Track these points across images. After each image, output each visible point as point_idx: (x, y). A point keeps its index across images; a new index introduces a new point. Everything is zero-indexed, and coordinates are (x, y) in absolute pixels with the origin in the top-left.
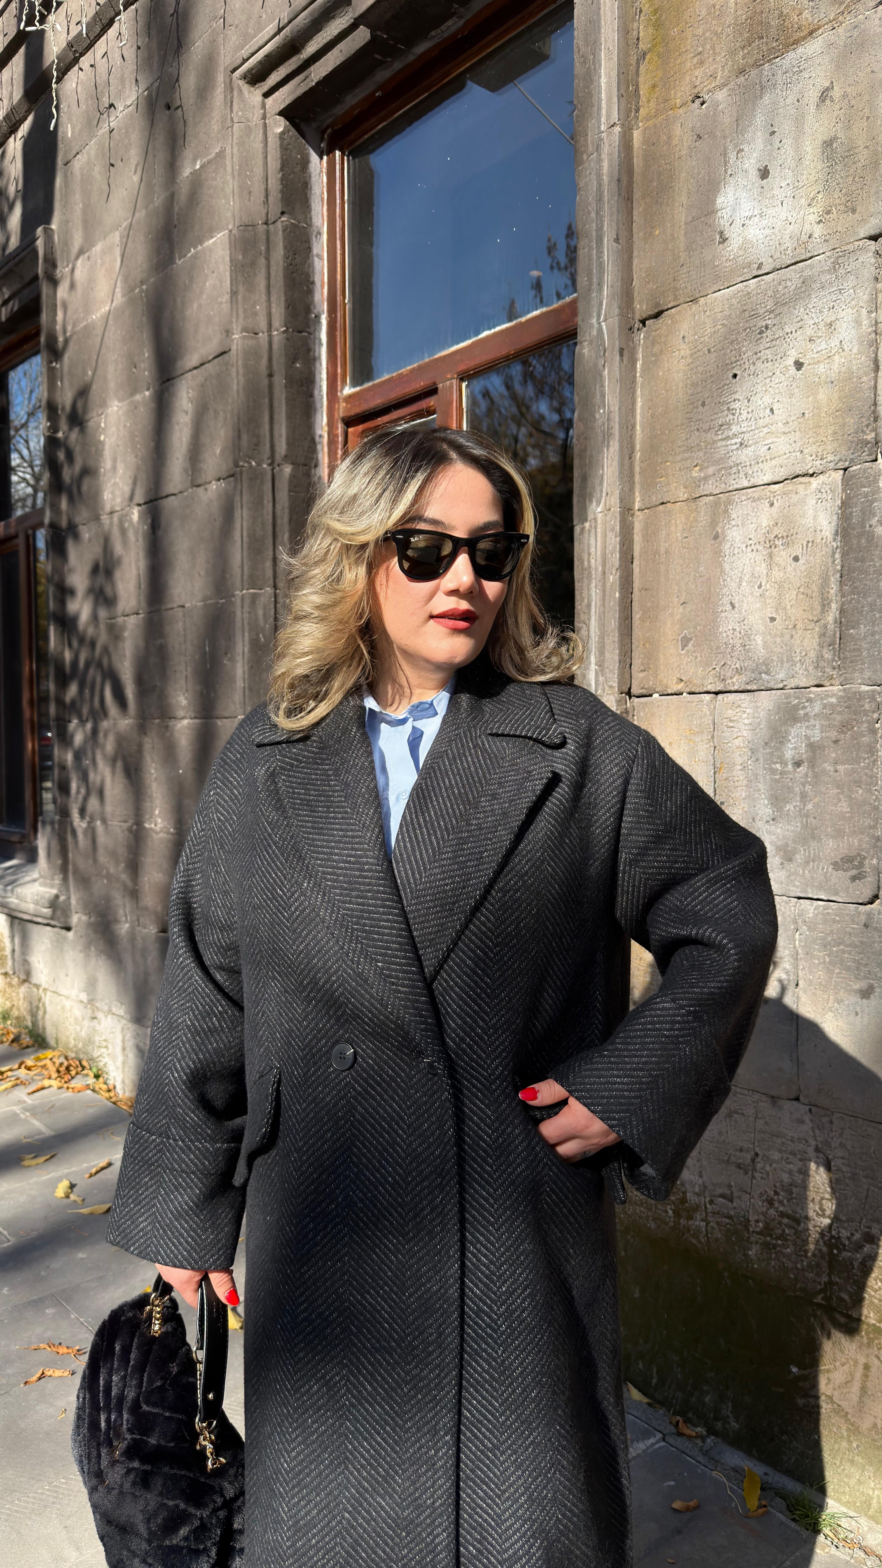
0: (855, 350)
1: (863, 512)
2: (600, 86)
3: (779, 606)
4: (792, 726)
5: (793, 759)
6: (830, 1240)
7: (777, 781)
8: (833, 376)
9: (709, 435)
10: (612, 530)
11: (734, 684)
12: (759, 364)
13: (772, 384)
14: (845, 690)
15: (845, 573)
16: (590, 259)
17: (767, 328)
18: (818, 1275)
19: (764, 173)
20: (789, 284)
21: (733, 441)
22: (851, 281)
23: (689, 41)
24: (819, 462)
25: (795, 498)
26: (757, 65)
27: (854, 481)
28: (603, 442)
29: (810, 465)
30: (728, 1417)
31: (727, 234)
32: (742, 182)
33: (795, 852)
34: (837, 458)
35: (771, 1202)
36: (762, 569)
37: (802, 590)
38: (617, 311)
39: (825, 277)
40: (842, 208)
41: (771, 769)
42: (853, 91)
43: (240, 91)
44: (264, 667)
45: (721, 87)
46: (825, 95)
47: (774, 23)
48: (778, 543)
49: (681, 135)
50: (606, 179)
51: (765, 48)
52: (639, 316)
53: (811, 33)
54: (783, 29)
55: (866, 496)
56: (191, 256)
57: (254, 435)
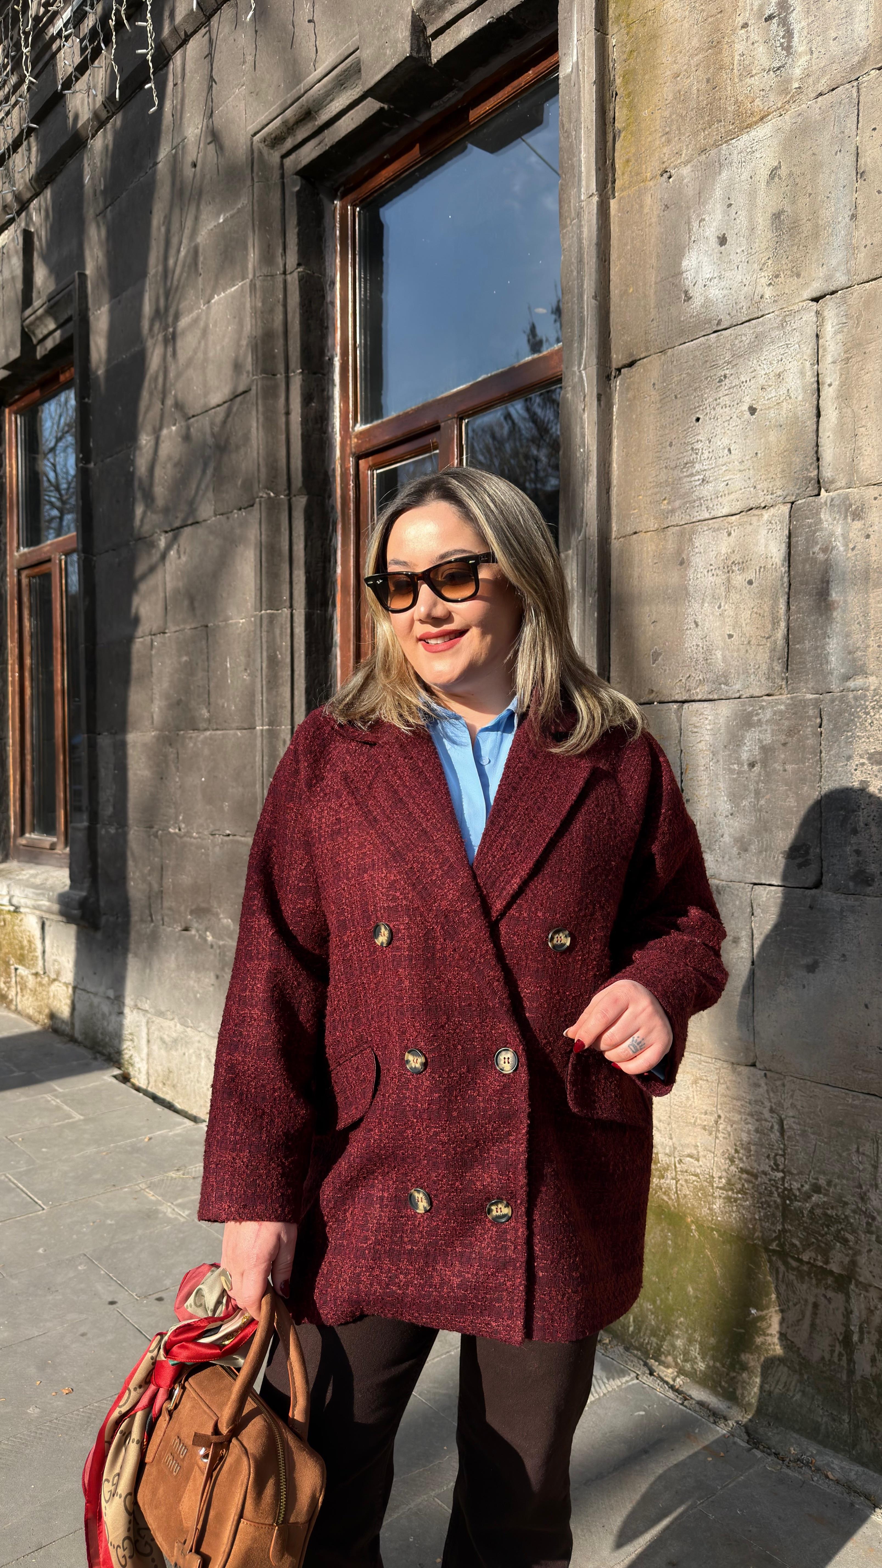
0: (800, 398)
1: (807, 540)
2: (580, 161)
3: (736, 624)
4: (747, 731)
5: (748, 760)
6: (783, 1192)
7: (735, 780)
8: (782, 420)
9: (676, 472)
10: (592, 556)
11: (697, 694)
12: (718, 409)
13: (730, 427)
14: (792, 698)
15: (792, 594)
16: (573, 313)
17: (725, 377)
18: (773, 1224)
19: (723, 241)
20: (744, 338)
21: (697, 478)
22: (794, 339)
23: (658, 122)
24: (769, 497)
25: (749, 529)
26: (716, 145)
27: (800, 513)
28: (583, 478)
29: (762, 499)
30: (696, 1358)
31: (690, 292)
32: (704, 247)
33: (750, 843)
34: (785, 493)
35: (732, 1160)
36: (722, 591)
37: (755, 610)
38: (595, 361)
39: (775, 333)
40: (789, 273)
41: (730, 769)
42: (797, 171)
43: (260, 153)
44: (280, 681)
45: (686, 163)
46: (773, 174)
47: (731, 108)
48: (735, 568)
49: (651, 204)
50: (585, 243)
51: (723, 130)
52: (615, 365)
53: (762, 119)
54: (738, 114)
55: (810, 527)
56: (215, 303)
57: (273, 468)
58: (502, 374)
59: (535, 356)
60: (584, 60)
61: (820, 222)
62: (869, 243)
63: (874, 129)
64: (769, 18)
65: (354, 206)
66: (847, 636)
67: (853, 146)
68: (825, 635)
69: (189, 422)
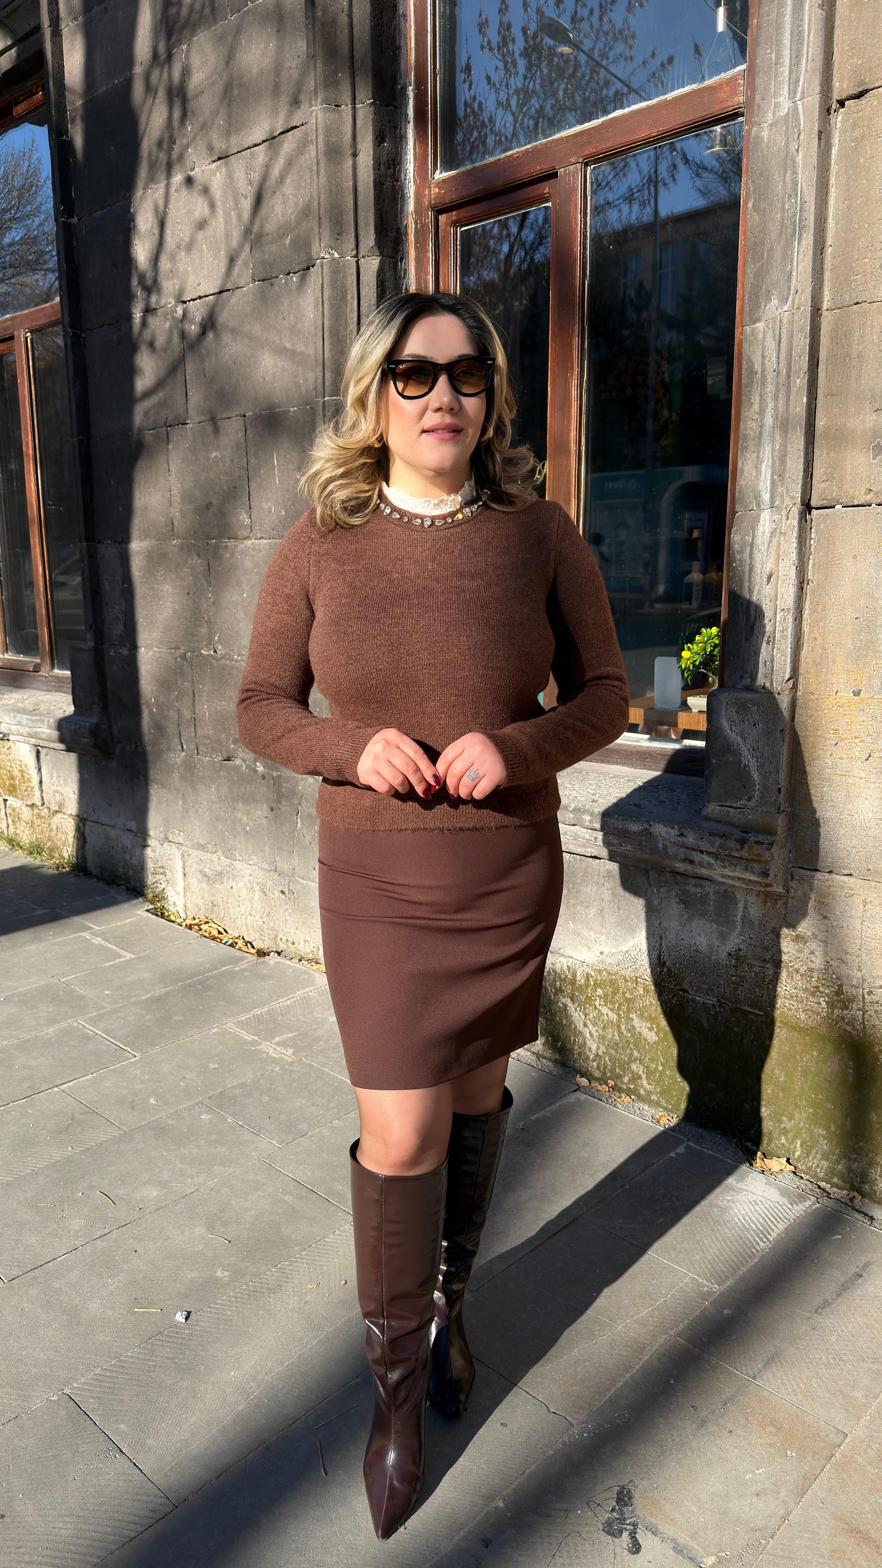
10: (801, 330)
38: (818, 89)
52: (836, 95)
56: (248, 11)
57: (337, 223)
58: (648, 108)
59: (694, 86)
69: (214, 165)
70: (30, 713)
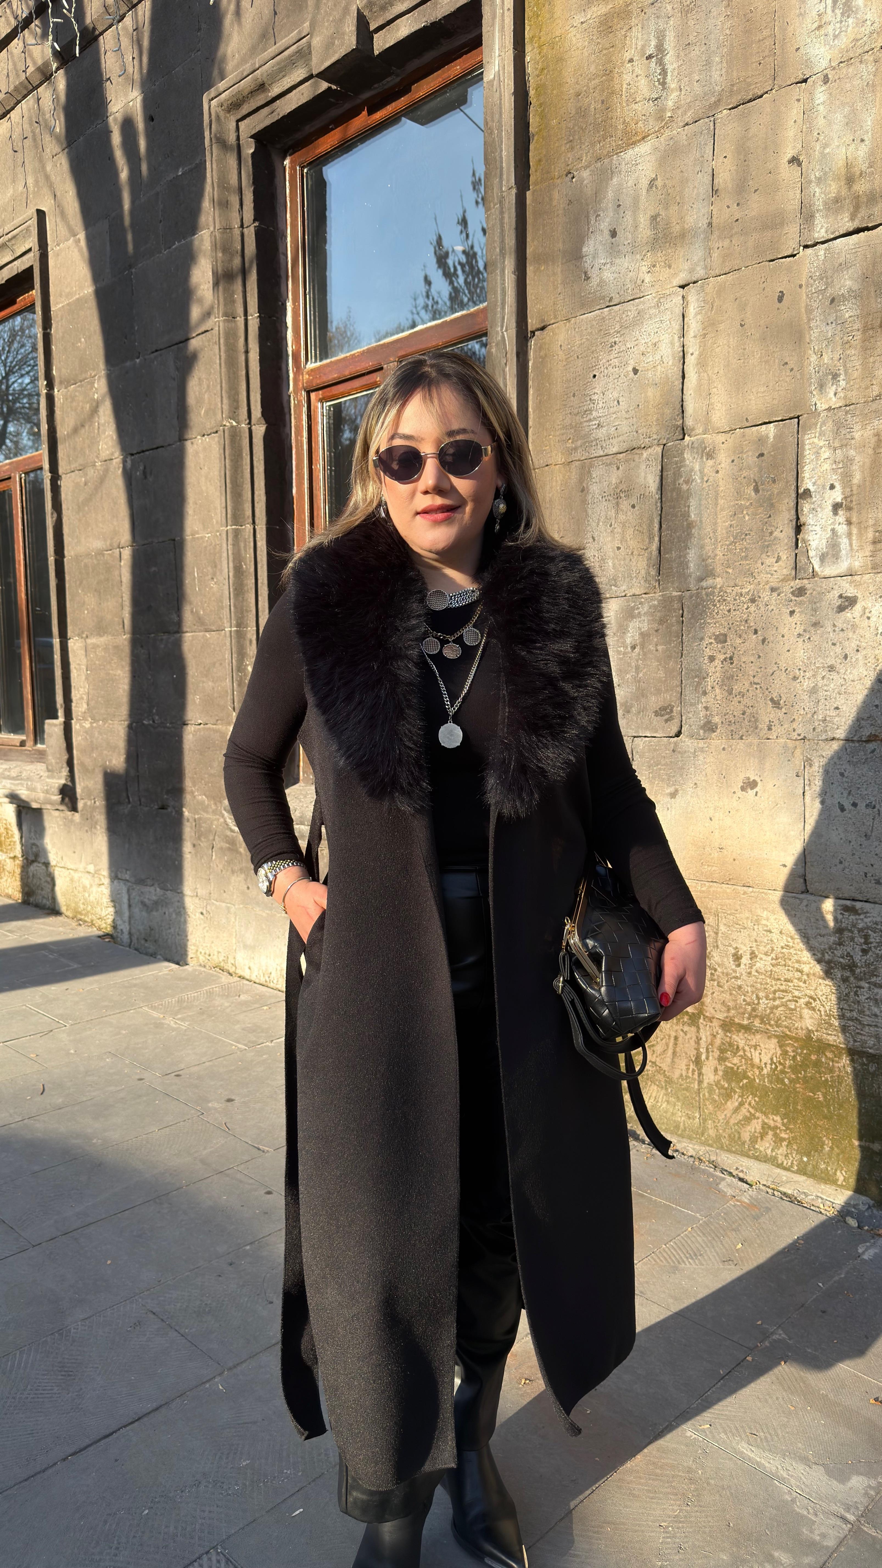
0: (670, 363)
1: (674, 474)
2: (501, 157)
3: (623, 539)
4: (631, 620)
5: (631, 642)
7: (622, 658)
8: (657, 380)
9: (577, 418)
12: (610, 368)
13: (619, 383)
14: (663, 595)
15: (663, 515)
16: (496, 283)
17: (615, 343)
19: (614, 234)
20: (629, 313)
21: (594, 423)
22: (667, 316)
23: (564, 131)
24: (648, 439)
25: (633, 464)
26: (609, 155)
27: (670, 453)
29: (642, 441)
31: (589, 274)
32: (599, 238)
33: (632, 705)
34: (659, 437)
36: (612, 513)
37: (637, 528)
39: (652, 311)
40: (663, 264)
41: (618, 649)
42: (669, 183)
43: (218, 117)
44: (246, 588)
45: (586, 168)
46: (652, 183)
47: (620, 127)
48: (622, 495)
49: (558, 198)
50: (506, 227)
51: (614, 144)
52: (530, 329)
53: (643, 138)
54: (625, 132)
55: (676, 464)
56: (176, 248)
57: (234, 400)
58: (437, 326)
59: (464, 312)
60: (504, 73)
61: (686, 226)
62: (721, 245)
63: (725, 157)
64: (649, 57)
65: (302, 168)
66: (702, 548)
67: (710, 168)
68: (686, 547)
69: (153, 356)
70: (13, 778)
